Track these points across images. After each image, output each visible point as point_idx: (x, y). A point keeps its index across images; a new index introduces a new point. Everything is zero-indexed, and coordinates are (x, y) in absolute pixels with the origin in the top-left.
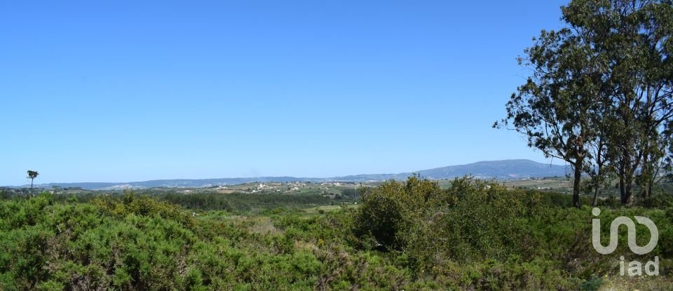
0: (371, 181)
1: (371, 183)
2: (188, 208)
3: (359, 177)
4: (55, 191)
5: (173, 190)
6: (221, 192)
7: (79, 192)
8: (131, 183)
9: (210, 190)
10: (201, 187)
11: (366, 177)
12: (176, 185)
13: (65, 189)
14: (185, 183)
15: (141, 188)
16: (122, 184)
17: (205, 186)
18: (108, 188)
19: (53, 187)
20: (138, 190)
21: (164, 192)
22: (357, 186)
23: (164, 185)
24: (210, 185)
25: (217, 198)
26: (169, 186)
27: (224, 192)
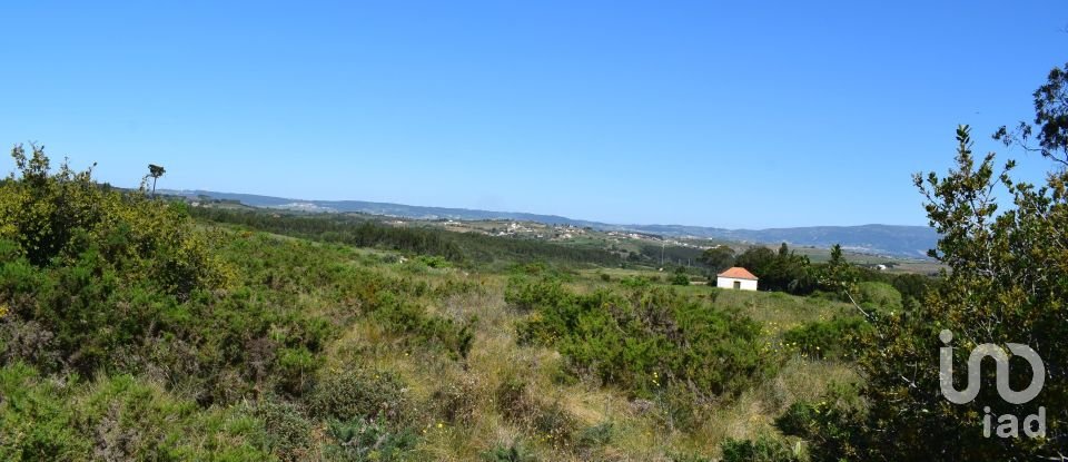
0: (690, 237)
1: (688, 241)
2: (396, 248)
3: (669, 228)
4: (202, 203)
5: (378, 219)
6: (451, 229)
7: (236, 207)
8: (315, 202)
9: (434, 224)
10: (421, 218)
11: (681, 229)
12: (384, 212)
13: (217, 201)
14: (398, 210)
15: (330, 210)
16: (301, 201)
17: (426, 218)
18: (281, 207)
19: (200, 196)
20: (326, 213)
21: (363, 220)
22: (665, 243)
23: (365, 210)
24: (435, 217)
25: (443, 238)
26: (373, 213)
27: (455, 229)
